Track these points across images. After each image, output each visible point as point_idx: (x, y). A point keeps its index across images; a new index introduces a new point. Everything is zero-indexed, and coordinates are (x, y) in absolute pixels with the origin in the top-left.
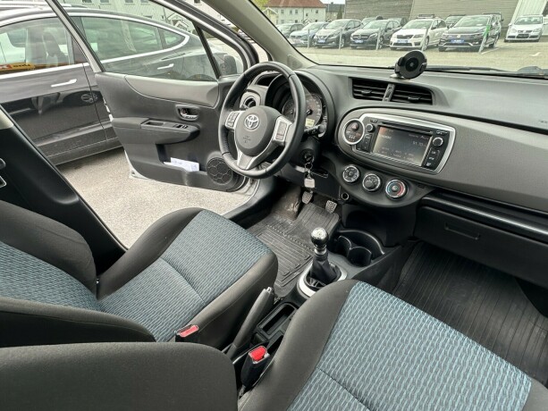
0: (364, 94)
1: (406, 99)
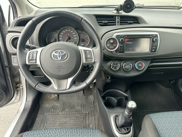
0: (104, 23)
1: (127, 23)
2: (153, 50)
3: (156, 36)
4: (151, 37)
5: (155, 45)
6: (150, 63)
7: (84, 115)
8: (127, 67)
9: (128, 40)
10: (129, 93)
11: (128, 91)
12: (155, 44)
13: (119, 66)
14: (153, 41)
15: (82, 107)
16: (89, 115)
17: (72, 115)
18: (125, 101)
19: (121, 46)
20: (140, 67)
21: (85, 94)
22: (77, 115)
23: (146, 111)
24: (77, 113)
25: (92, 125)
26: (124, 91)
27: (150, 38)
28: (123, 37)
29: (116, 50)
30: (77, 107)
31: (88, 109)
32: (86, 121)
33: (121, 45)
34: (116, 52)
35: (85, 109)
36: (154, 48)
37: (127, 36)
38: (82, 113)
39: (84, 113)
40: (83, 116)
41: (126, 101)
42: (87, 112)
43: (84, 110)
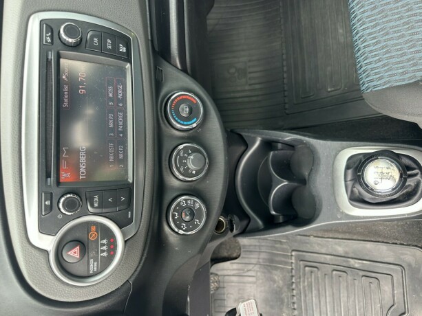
2: (123, 49)
3: (49, 28)
4: (52, 56)
5: (96, 40)
6: (170, 63)
7: (302, 267)
8: (191, 165)
9: (66, 171)
10: (253, 135)
11: (243, 134)
12: (92, 37)
13: (186, 200)
14: (75, 47)
15: (276, 268)
16: (305, 249)
17: (305, 301)
18: (280, 152)
19: (100, 206)
20: (191, 112)
21: (235, 255)
22: (304, 287)
23: (285, 75)
24: (297, 286)
25: (340, 246)
26: (243, 148)
27: (59, 57)
28: (50, 196)
29: (120, 226)
30: (274, 281)
31: (283, 250)
32: (322, 260)
33: (92, 205)
34: (130, 221)
35: (283, 259)
36: (113, 44)
37: (48, 175)
38: (298, 270)
39: (297, 264)
40: (307, 268)
41: (280, 146)
42: (293, 253)
43: (286, 263)
